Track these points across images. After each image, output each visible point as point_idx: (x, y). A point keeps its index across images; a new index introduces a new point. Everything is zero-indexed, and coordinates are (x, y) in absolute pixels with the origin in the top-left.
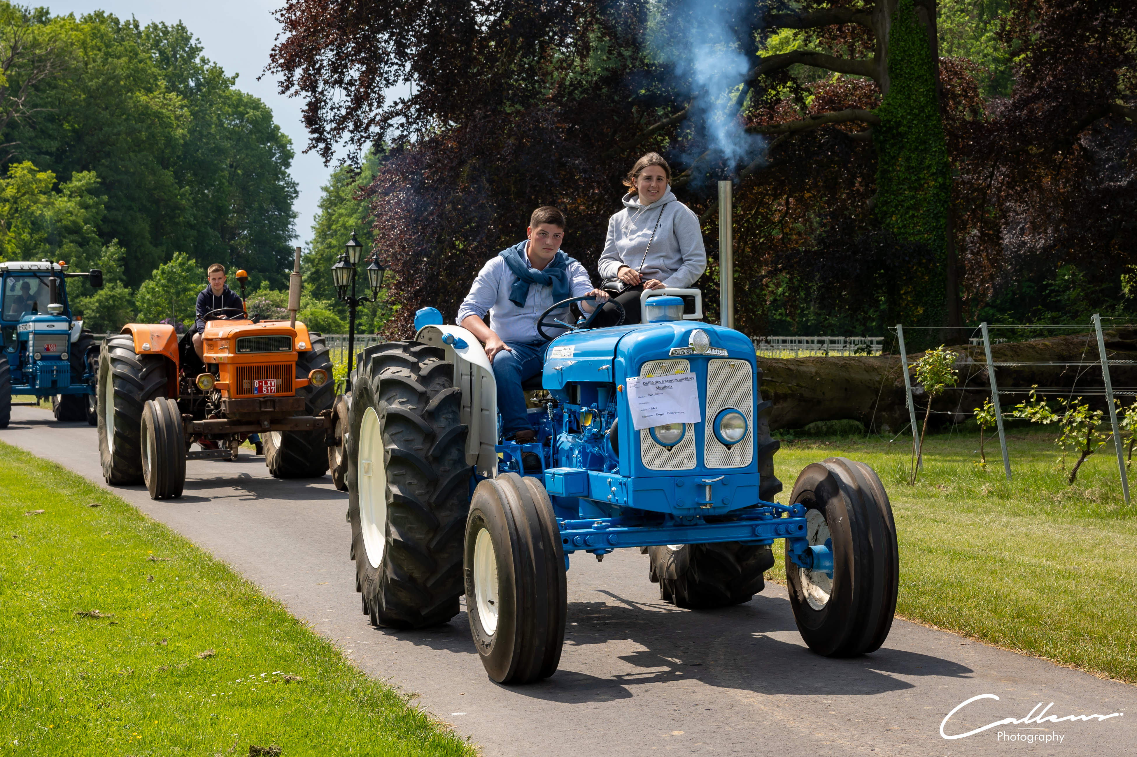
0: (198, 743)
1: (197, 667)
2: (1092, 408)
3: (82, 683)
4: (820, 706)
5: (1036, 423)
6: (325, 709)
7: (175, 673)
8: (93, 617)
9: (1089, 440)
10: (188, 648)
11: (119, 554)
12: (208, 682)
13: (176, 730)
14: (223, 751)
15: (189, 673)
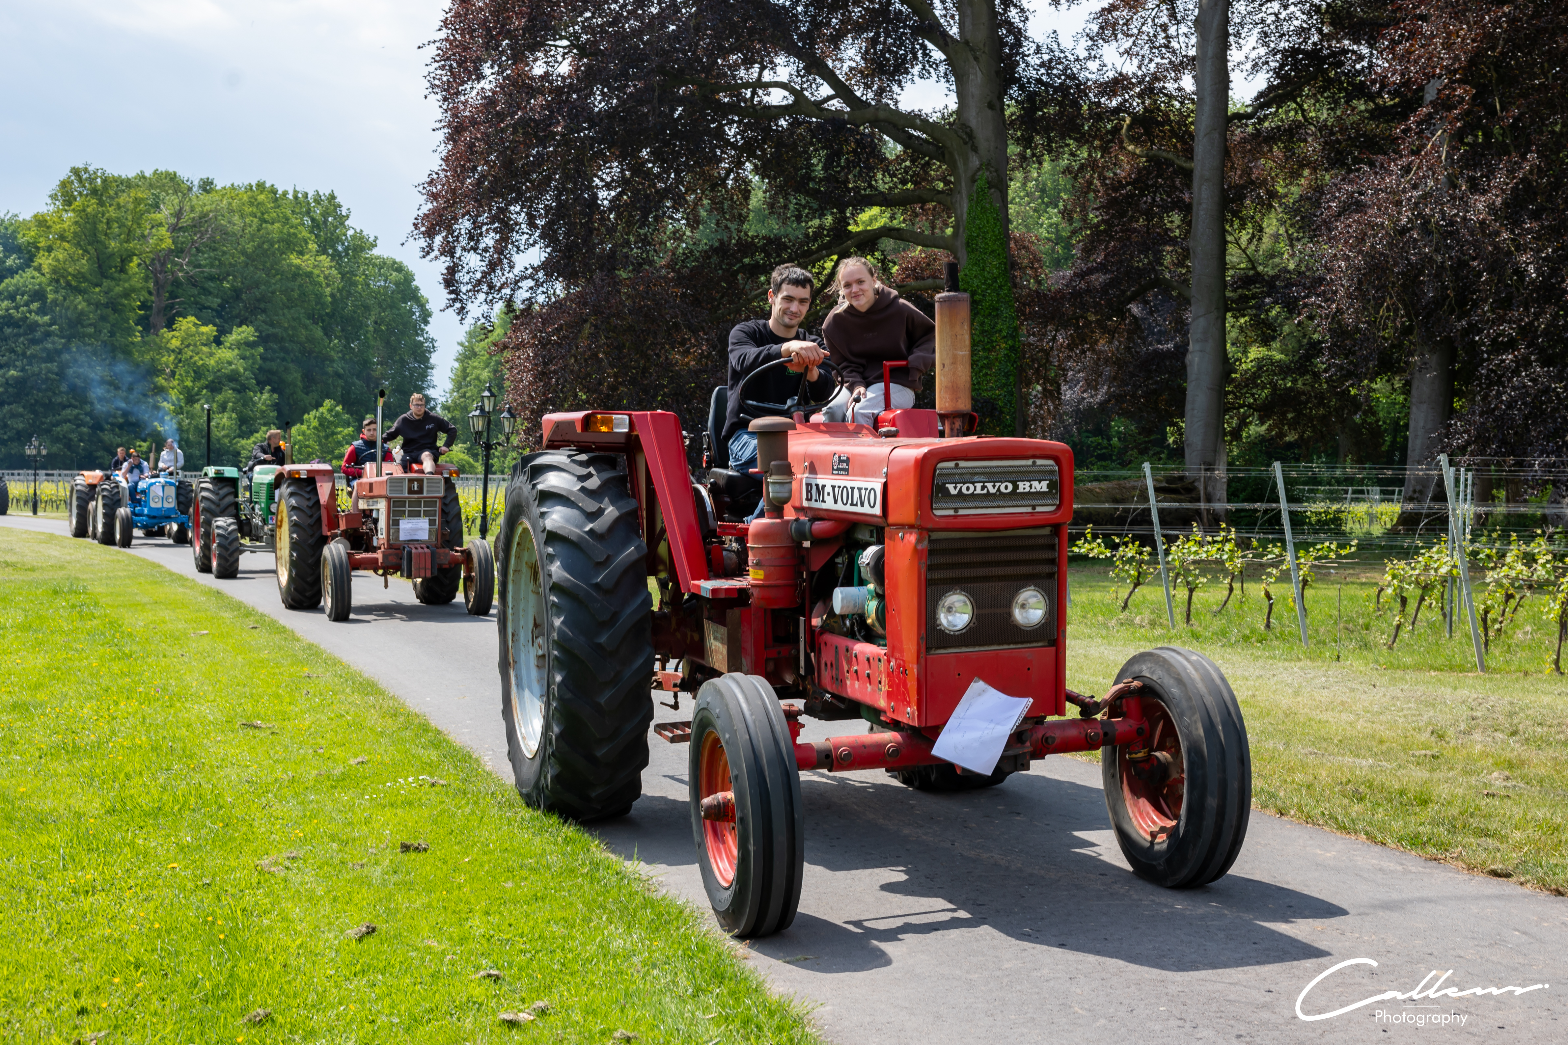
0: (354, 840)
1: (351, 772)
2: (1142, 545)
3: (247, 786)
5: (1093, 558)
6: (467, 810)
7: (331, 777)
8: (256, 727)
9: (1139, 573)
10: (342, 755)
11: (277, 671)
12: (361, 786)
13: (333, 828)
14: (377, 847)
15: (344, 777)
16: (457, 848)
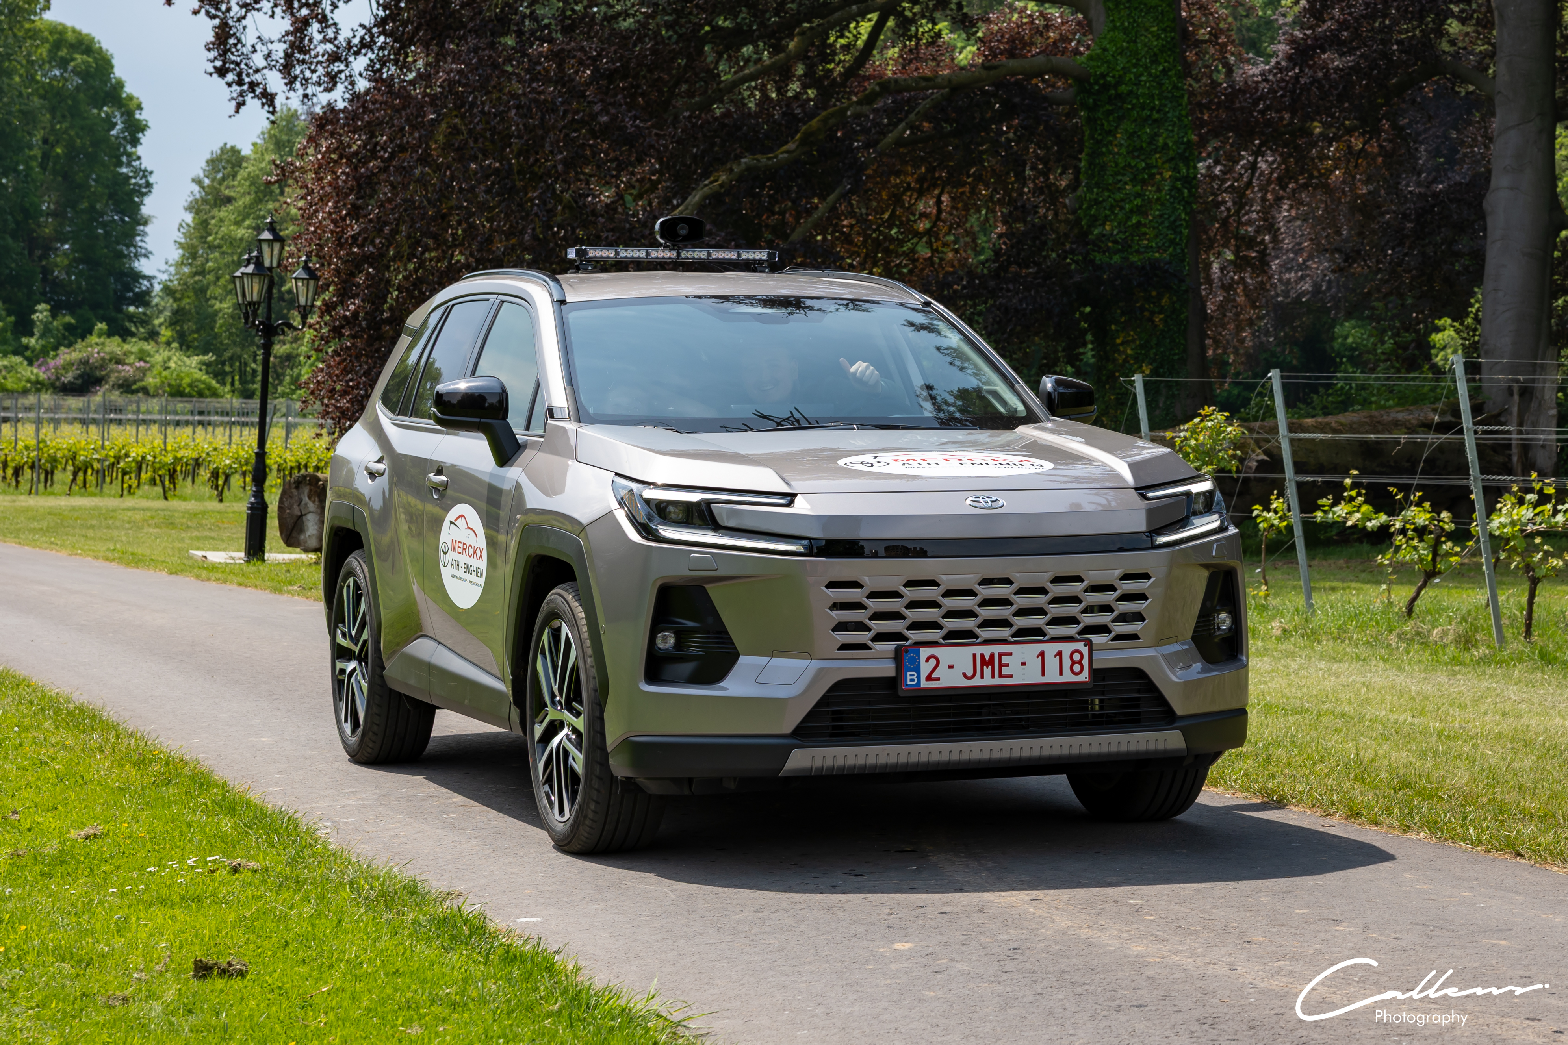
0: (102, 957)
1: (77, 851)
4: (1125, 909)
6: (308, 910)
7: (39, 859)
9: (1435, 555)
10: (55, 824)
12: (98, 872)
14: (147, 969)
15: (61, 860)
16: (304, 970)
